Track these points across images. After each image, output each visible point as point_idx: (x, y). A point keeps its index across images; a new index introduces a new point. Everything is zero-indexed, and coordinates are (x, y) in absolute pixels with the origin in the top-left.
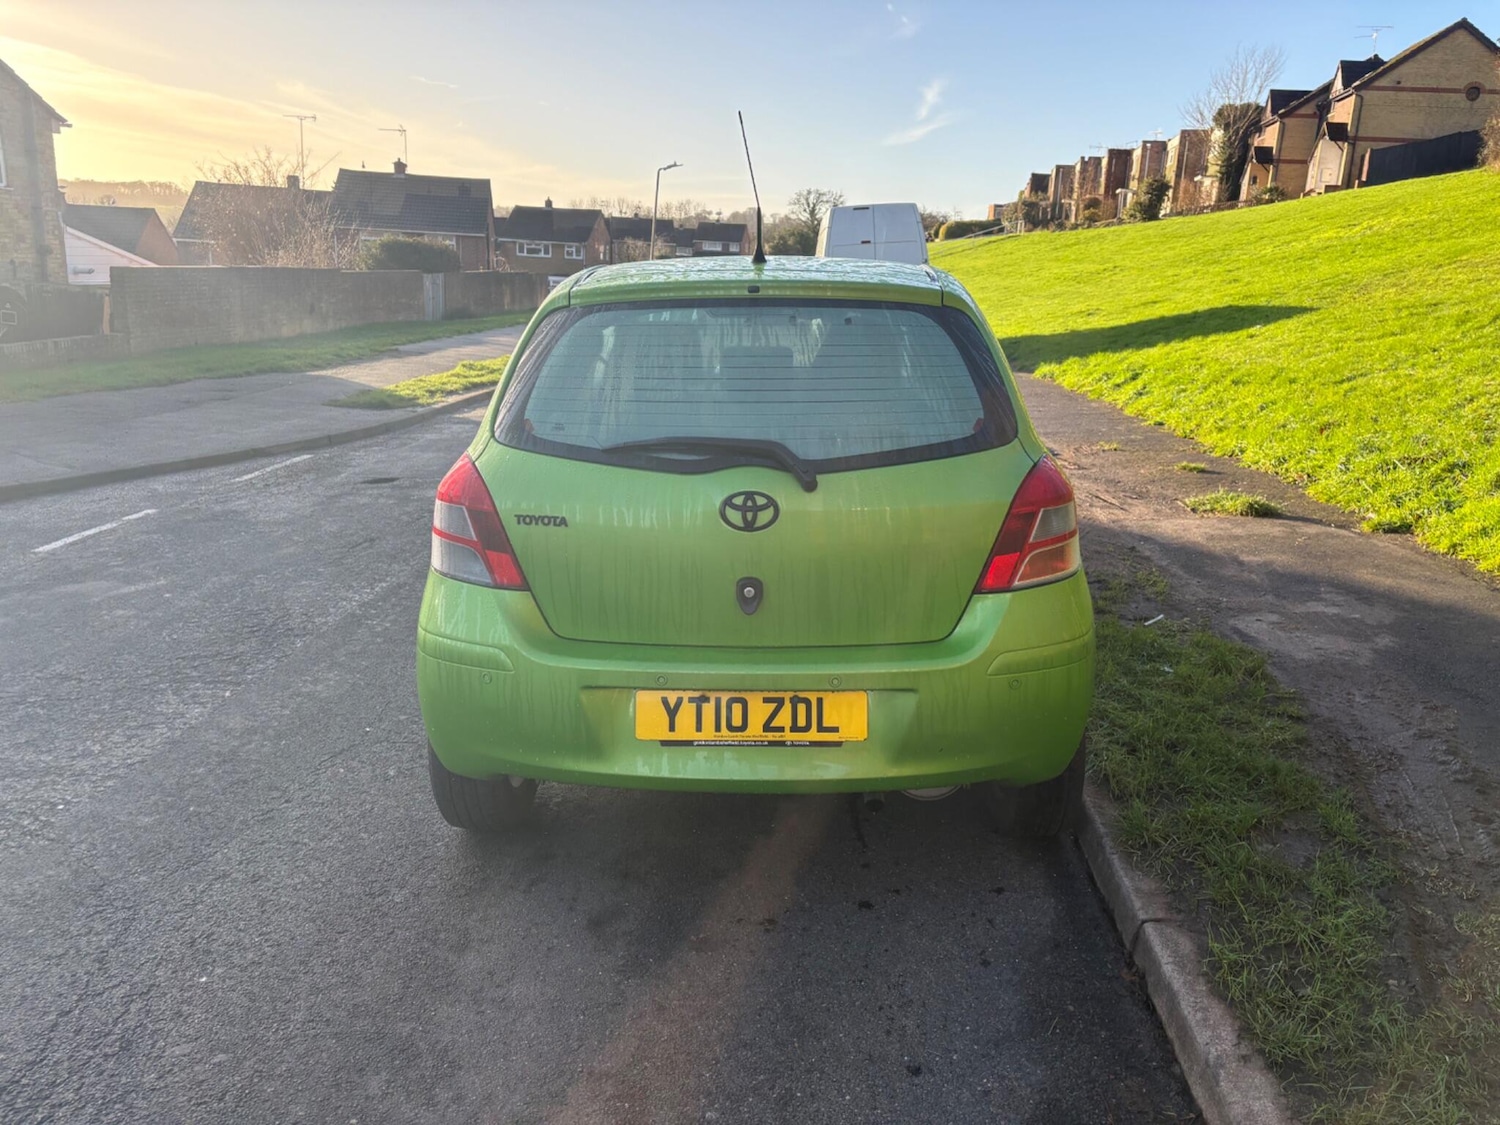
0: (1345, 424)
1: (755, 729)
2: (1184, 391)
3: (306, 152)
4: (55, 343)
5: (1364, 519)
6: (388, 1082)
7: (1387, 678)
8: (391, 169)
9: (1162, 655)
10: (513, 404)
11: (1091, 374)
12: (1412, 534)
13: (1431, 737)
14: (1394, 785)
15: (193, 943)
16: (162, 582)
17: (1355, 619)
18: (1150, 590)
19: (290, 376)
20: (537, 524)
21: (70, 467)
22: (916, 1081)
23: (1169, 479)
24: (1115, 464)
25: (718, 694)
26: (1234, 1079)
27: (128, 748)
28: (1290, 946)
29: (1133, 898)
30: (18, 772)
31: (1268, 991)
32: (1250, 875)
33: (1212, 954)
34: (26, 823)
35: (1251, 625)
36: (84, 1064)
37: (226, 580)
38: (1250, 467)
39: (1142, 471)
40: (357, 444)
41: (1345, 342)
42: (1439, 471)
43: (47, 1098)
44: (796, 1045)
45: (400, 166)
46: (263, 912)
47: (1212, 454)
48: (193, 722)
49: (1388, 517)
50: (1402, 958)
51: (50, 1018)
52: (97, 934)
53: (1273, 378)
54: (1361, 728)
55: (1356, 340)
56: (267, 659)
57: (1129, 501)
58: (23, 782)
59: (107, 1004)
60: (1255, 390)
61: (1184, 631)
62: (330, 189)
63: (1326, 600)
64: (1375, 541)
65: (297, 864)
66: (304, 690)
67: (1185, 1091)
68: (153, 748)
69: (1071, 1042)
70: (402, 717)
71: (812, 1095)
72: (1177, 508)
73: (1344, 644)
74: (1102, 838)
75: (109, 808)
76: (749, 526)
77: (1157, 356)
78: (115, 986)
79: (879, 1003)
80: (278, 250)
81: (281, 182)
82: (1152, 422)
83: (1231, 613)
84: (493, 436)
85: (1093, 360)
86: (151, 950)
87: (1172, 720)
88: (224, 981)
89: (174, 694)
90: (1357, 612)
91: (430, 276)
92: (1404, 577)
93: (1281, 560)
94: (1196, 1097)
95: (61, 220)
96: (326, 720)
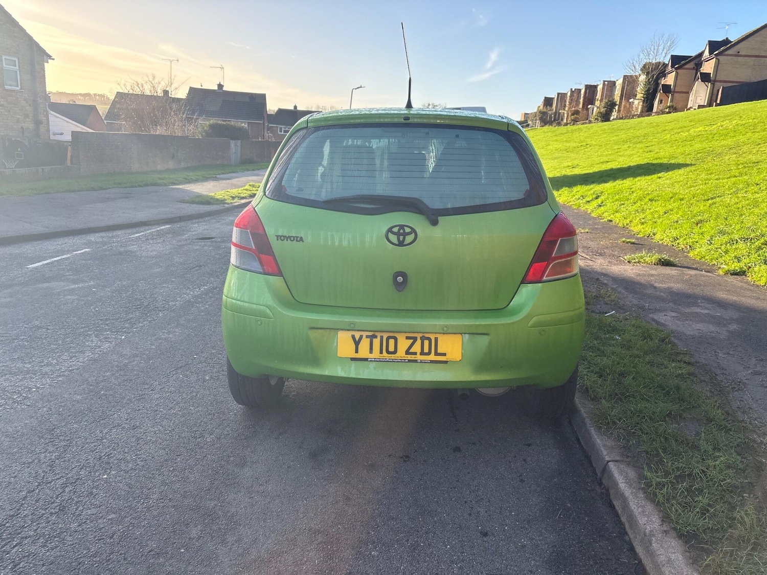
0: (710, 221)
1: (401, 353)
2: (623, 204)
3: (173, 77)
4: (43, 169)
5: (720, 268)
6: (202, 531)
7: (736, 345)
8: (216, 88)
9: (615, 330)
10: (276, 177)
11: (574, 196)
12: (746, 276)
13: (761, 374)
14: (742, 397)
15: (100, 458)
16: (92, 283)
17: (718, 316)
18: (607, 299)
19: (161, 188)
20: (287, 240)
21: (47, 228)
22: (485, 540)
23: (616, 247)
24: (587, 239)
25: (382, 334)
26: (660, 543)
27: (70, 362)
28: (690, 475)
29: (602, 449)
30: (13, 372)
31: (678, 498)
32: (666, 439)
33: (646, 478)
34: (15, 397)
35: (661, 317)
36: (40, 517)
37: (125, 283)
38: (658, 242)
39: (601, 243)
40: (194, 221)
41: (710, 180)
42: (760, 244)
43: (19, 534)
44: (420, 519)
45: (220, 86)
46: (138, 444)
47: (638, 236)
48: (105, 351)
49: (733, 267)
50: (751, 483)
51: (23, 493)
52: (50, 453)
53: (672, 198)
54: (722, 369)
55: (716, 179)
56: (144, 321)
57: (595, 256)
58: (15, 377)
59: (53, 487)
60: (661, 204)
61: (626, 319)
62: (184, 97)
63: (701, 306)
64: (727, 279)
65: (157, 421)
66: (163, 337)
67: (632, 549)
68: (83, 362)
69: (569, 522)
70: (213, 351)
71: (429, 545)
72: (620, 261)
73: (712, 328)
74: (585, 419)
75: (59, 391)
76: (401, 244)
77: (609, 187)
78: (57, 479)
79: (465, 499)
80: (157, 126)
81: (160, 93)
82: (606, 220)
83: (651, 311)
84: (265, 194)
85: (575, 189)
86: (78, 461)
87: (621, 361)
88: (116, 478)
89: (96, 337)
90: (719, 313)
91: (234, 141)
92: (742, 297)
93: (676, 286)
94: (638, 552)
95: (47, 107)
96: (174, 352)
